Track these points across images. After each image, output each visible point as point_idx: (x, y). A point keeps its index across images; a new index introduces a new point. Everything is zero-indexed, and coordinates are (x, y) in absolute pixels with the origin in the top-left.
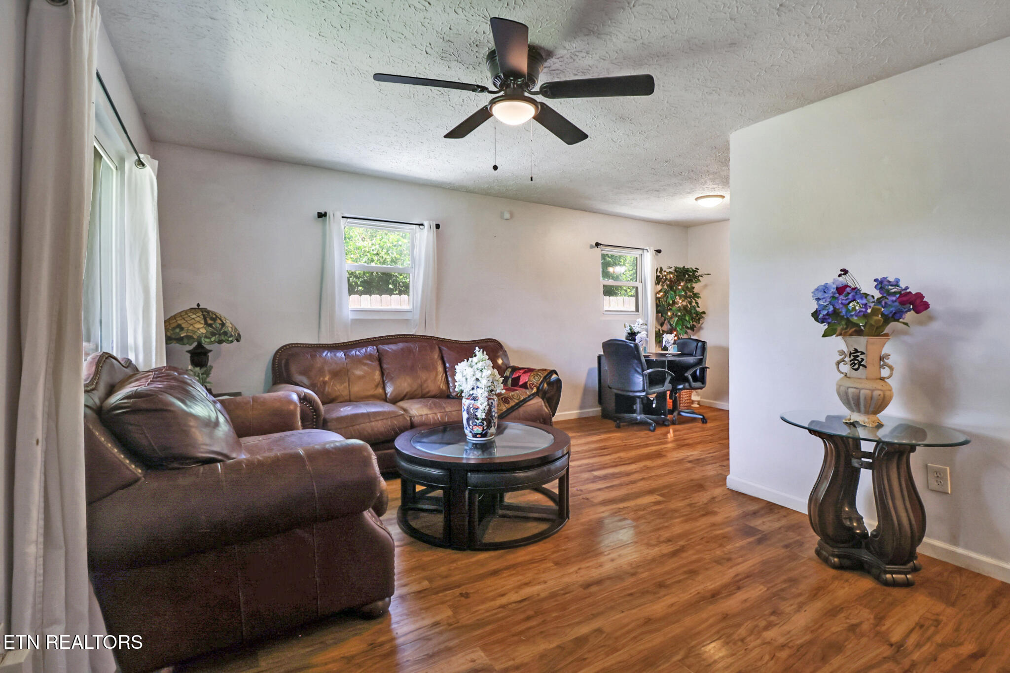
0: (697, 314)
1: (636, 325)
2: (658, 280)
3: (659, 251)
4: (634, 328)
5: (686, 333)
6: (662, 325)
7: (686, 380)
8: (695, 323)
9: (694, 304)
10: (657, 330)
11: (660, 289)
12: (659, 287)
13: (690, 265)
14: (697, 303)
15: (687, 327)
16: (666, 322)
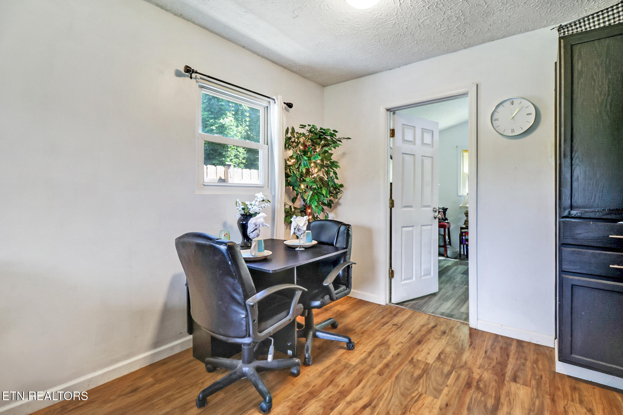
0: (335, 188)
1: (253, 203)
2: (288, 143)
3: (290, 105)
4: (250, 207)
5: (323, 210)
6: (294, 200)
7: (327, 290)
8: (332, 198)
9: (332, 174)
10: (287, 207)
11: (291, 155)
12: (290, 153)
13: (328, 125)
14: (335, 173)
15: (324, 204)
16: (299, 197)
